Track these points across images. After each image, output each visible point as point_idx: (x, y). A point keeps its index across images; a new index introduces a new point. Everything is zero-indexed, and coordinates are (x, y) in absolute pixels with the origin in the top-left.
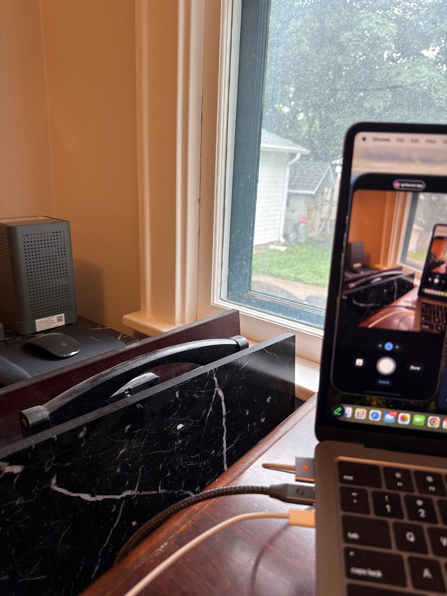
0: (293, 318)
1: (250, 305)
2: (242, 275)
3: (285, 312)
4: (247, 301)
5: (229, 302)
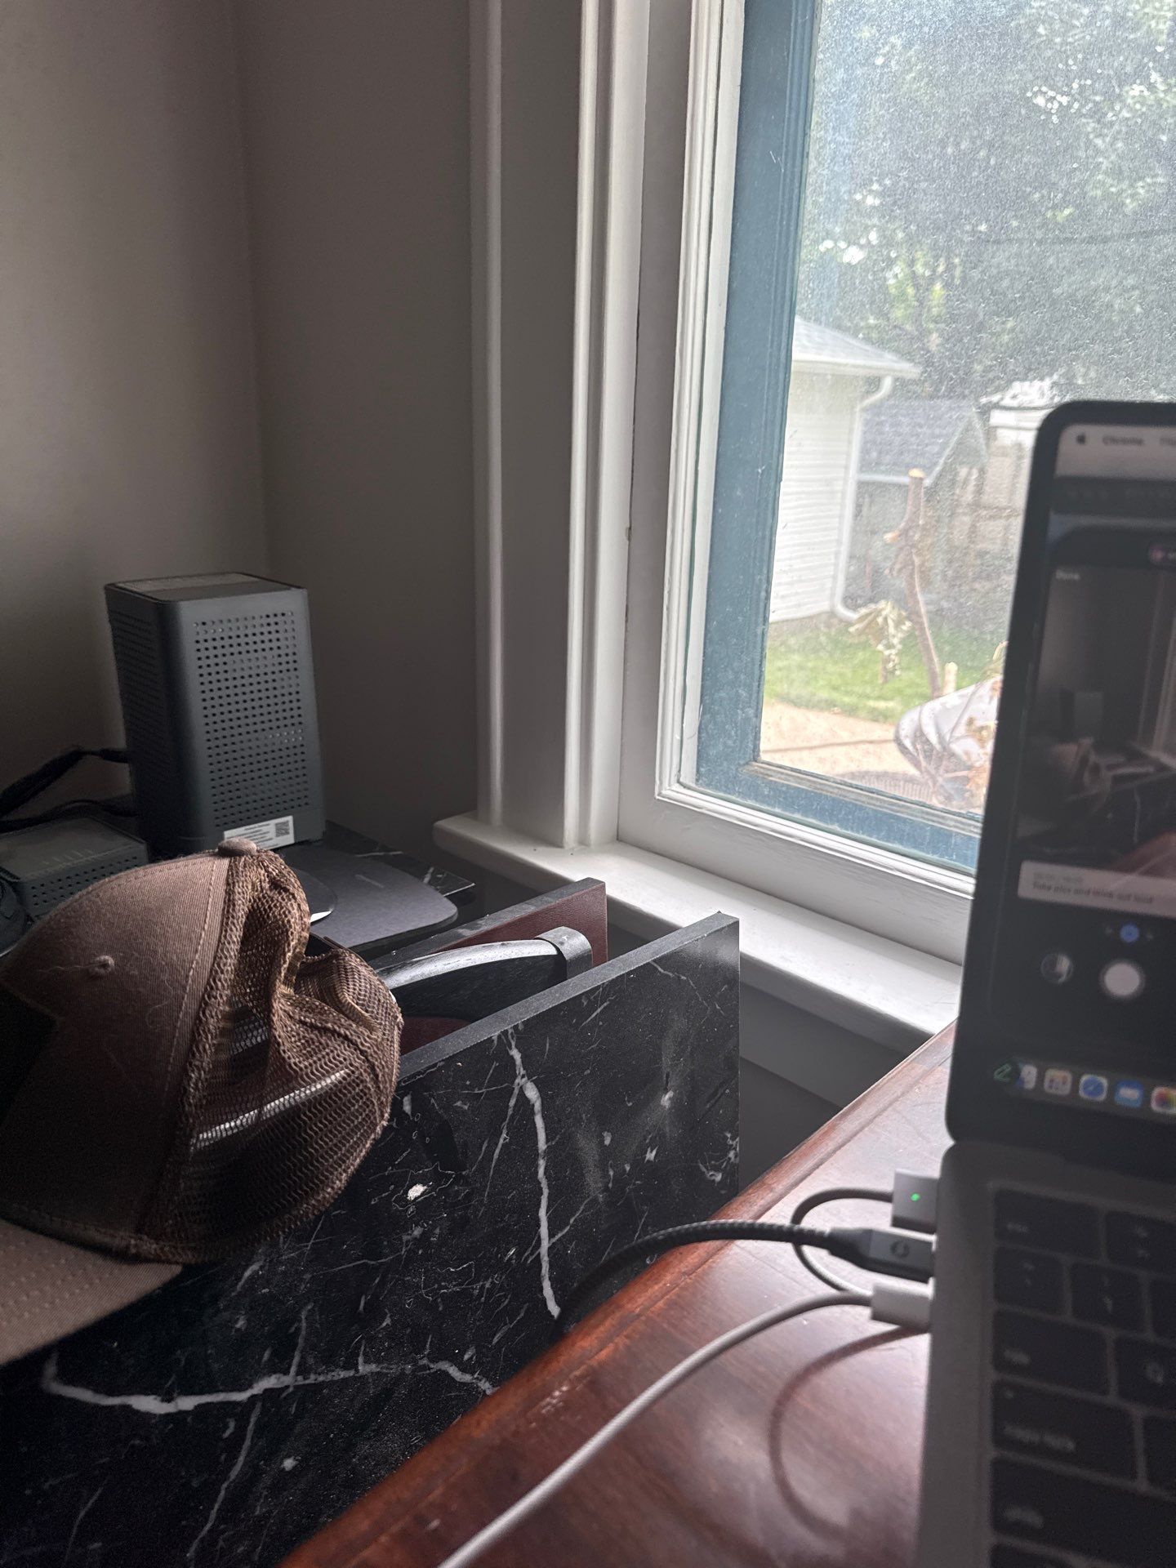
0: (871, 836)
1: (756, 800)
2: (736, 724)
3: (848, 820)
4: (748, 788)
5: (702, 793)
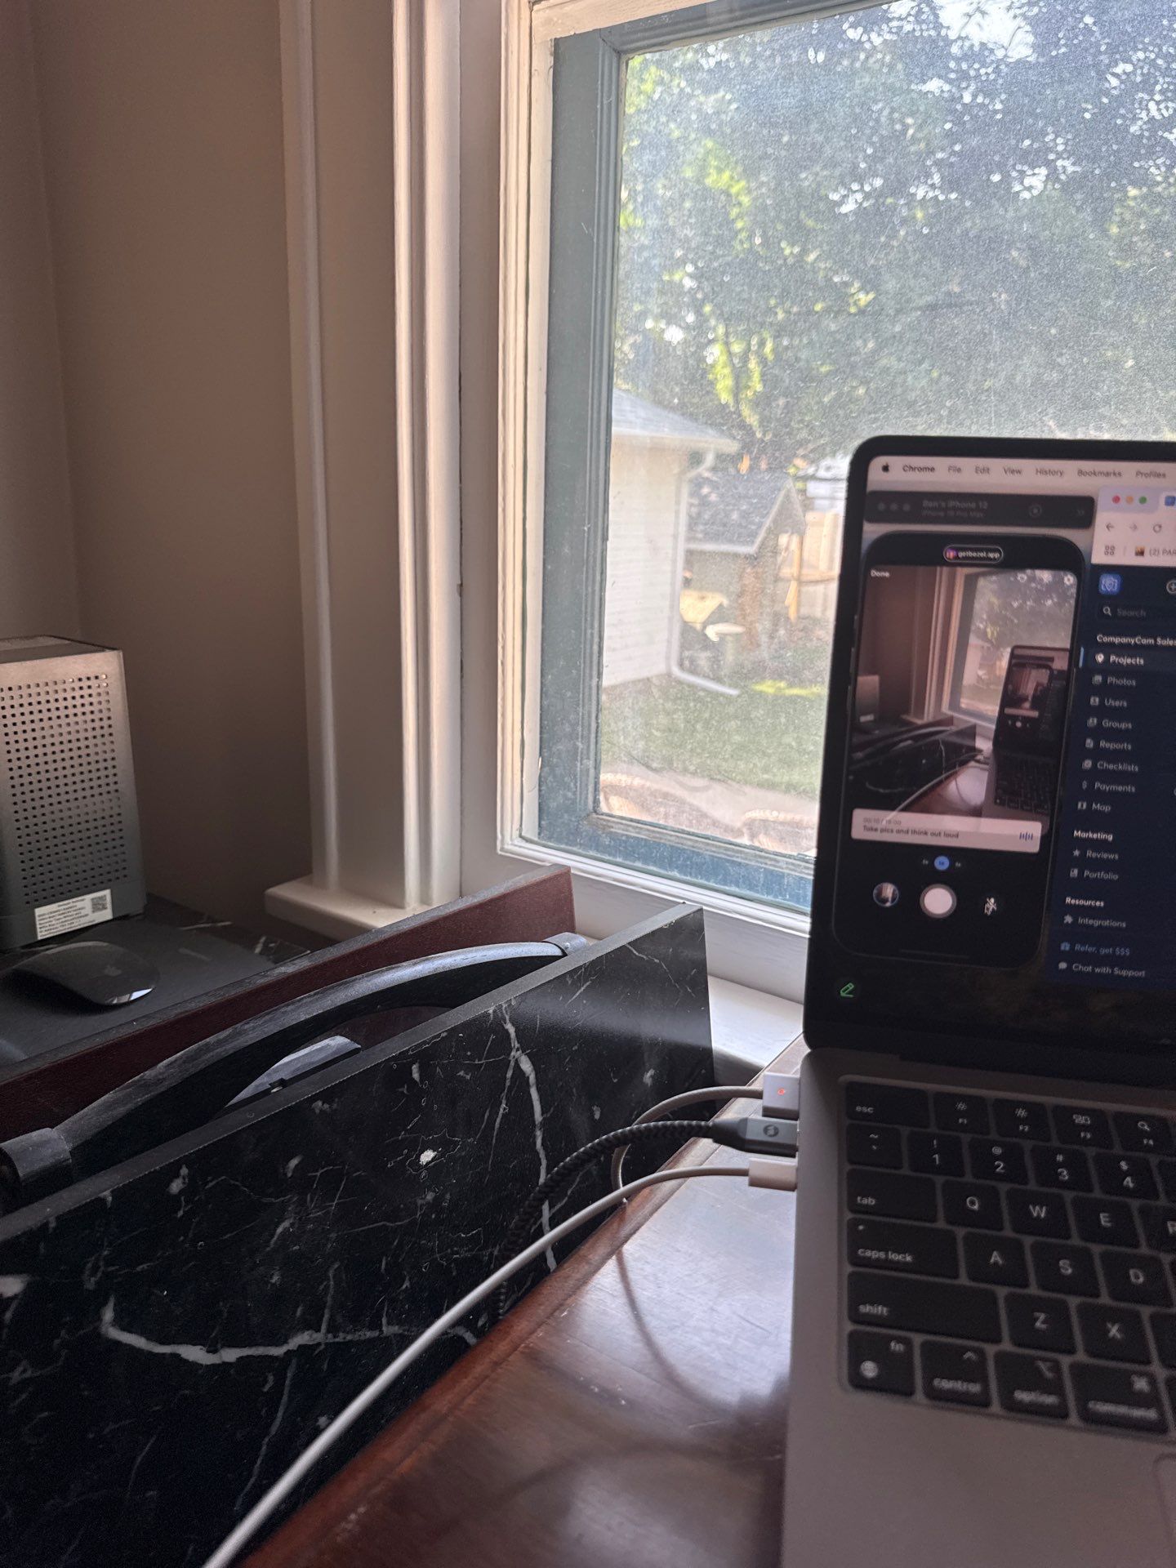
0: (708, 880)
1: (597, 850)
2: (575, 776)
3: (687, 866)
4: (590, 840)
5: (544, 846)
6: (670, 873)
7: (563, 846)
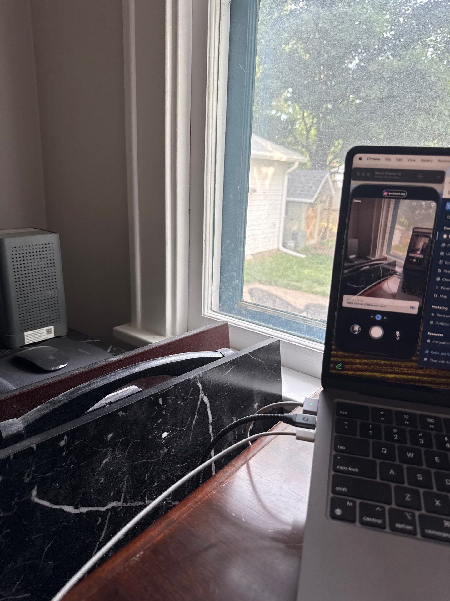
0: (283, 329)
1: (241, 316)
4: (238, 312)
5: (220, 314)
6: (269, 326)
7: (227, 314)
